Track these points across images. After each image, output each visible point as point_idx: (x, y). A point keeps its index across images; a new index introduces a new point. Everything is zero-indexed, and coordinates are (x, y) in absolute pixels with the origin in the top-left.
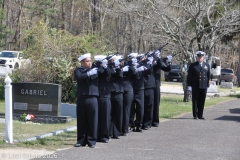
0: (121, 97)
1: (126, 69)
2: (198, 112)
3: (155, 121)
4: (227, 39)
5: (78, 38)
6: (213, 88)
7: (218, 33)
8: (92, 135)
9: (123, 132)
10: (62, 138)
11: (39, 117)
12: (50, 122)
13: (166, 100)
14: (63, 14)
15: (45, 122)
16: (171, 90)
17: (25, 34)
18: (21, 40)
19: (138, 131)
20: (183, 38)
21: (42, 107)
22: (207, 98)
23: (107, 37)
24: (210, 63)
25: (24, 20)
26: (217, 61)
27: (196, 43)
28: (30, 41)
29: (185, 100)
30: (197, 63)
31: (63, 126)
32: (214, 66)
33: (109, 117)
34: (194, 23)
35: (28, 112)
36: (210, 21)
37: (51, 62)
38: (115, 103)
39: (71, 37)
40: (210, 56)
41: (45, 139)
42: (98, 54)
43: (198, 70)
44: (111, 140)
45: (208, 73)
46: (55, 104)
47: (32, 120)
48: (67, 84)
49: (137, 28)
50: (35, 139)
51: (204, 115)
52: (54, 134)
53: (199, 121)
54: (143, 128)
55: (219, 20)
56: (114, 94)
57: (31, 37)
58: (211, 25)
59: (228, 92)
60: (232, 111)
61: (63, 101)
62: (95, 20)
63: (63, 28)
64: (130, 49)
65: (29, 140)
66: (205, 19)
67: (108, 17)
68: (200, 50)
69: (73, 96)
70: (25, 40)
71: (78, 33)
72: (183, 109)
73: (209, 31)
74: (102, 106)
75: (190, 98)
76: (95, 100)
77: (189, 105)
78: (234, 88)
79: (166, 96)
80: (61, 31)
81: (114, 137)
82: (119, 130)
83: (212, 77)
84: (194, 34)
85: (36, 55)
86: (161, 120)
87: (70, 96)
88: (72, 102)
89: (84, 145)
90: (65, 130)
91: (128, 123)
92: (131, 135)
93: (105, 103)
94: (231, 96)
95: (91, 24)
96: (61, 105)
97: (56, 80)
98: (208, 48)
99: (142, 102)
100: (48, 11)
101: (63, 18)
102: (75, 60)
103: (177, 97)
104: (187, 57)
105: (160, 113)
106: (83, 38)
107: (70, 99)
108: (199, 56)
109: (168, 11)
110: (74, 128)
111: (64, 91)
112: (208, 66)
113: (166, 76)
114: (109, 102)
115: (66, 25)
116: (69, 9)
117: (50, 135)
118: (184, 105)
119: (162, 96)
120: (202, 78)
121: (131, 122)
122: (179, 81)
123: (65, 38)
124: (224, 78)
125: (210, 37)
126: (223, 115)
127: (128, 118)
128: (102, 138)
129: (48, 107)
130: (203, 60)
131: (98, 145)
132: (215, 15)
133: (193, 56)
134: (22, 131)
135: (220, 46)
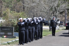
0: (31, 30)
1: (32, 22)
2: (54, 34)
3: (41, 37)
4: (61, 13)
5: (19, 13)
6: (58, 27)
7: (59, 11)
8: (23, 41)
9: (32, 40)
10: (14, 42)
11: (8, 36)
12: (11, 38)
13: (44, 31)
14: (14, 7)
15: (9, 38)
16: (46, 28)
17: (3, 13)
18: (2, 14)
19: (36, 40)
20: (49, 13)
21: (9, 34)
22: (56, 30)
23: (27, 13)
24: (57, 20)
25: (3, 8)
26: (59, 19)
27: (52, 14)
28: (5, 15)
29: (50, 31)
30: (53, 20)
31: (15, 39)
32: (58, 21)
33: (28, 36)
34: (52, 9)
35: (5, 35)
36: (56, 8)
37: (11, 20)
38: (29, 32)
39: (17, 13)
40: (57, 18)
41: (10, 43)
42: (25, 18)
43: (53, 22)
44: (29, 43)
45: (56, 23)
46: (12, 33)
47: (6, 37)
48: (16, 27)
49: (36, 10)
50: (7, 43)
51: (55, 35)
52: (12, 41)
53: (54, 36)
54: (38, 39)
55: (59, 8)
56: (29, 29)
57: (5, 14)
58: (57, 9)
59: (62, 28)
60: (63, 34)
61: (15, 32)
62: (23, 8)
63: (14, 11)
64: (34, 16)
65: (5, 43)
66: (55, 7)
67: (27, 7)
68: (54, 16)
69: (18, 30)
70: (3, 14)
71: (19, 12)
72: (49, 33)
73: (56, 11)
74: (26, 33)
75: (51, 30)
76: (24, 31)
77: (51, 32)
78: (64, 27)
79: (44, 30)
80: (14, 12)
81: (30, 42)
82: (31, 40)
83: (57, 24)
84: (52, 12)
85: (7, 19)
86: (43, 37)
87: (17, 30)
88: (17, 32)
89: (21, 44)
90: (15, 40)
91: (33, 38)
92: (34, 41)
93: (27, 32)
94: (63, 29)
95: (22, 10)
96: (14, 33)
97: (13, 26)
98: (56, 16)
99: (37, 31)
100: (10, 6)
101: (15, 8)
102: (18, 20)
103: (48, 30)
104: (50, 18)
105: (43, 35)
106: (20, 13)
107: (17, 31)
108: (54, 18)
109: (44, 5)
110: (18, 39)
111: (15, 29)
112: (56, 21)
113: (44, 24)
114: (28, 32)
115: (15, 10)
116: (16, 5)
117: (11, 42)
118: (49, 32)
119: (43, 30)
120: (54, 24)
121: (34, 37)
122: (48, 25)
123: (15, 14)
124: (61, 24)
125: (57, 12)
126: (61, 35)
127: (33, 36)
128: (26, 42)
129: (10, 34)
130: (55, 19)
131: (25, 44)
132: (58, 6)
133: (52, 18)
134: (3, 41)
135: (59, 15)
